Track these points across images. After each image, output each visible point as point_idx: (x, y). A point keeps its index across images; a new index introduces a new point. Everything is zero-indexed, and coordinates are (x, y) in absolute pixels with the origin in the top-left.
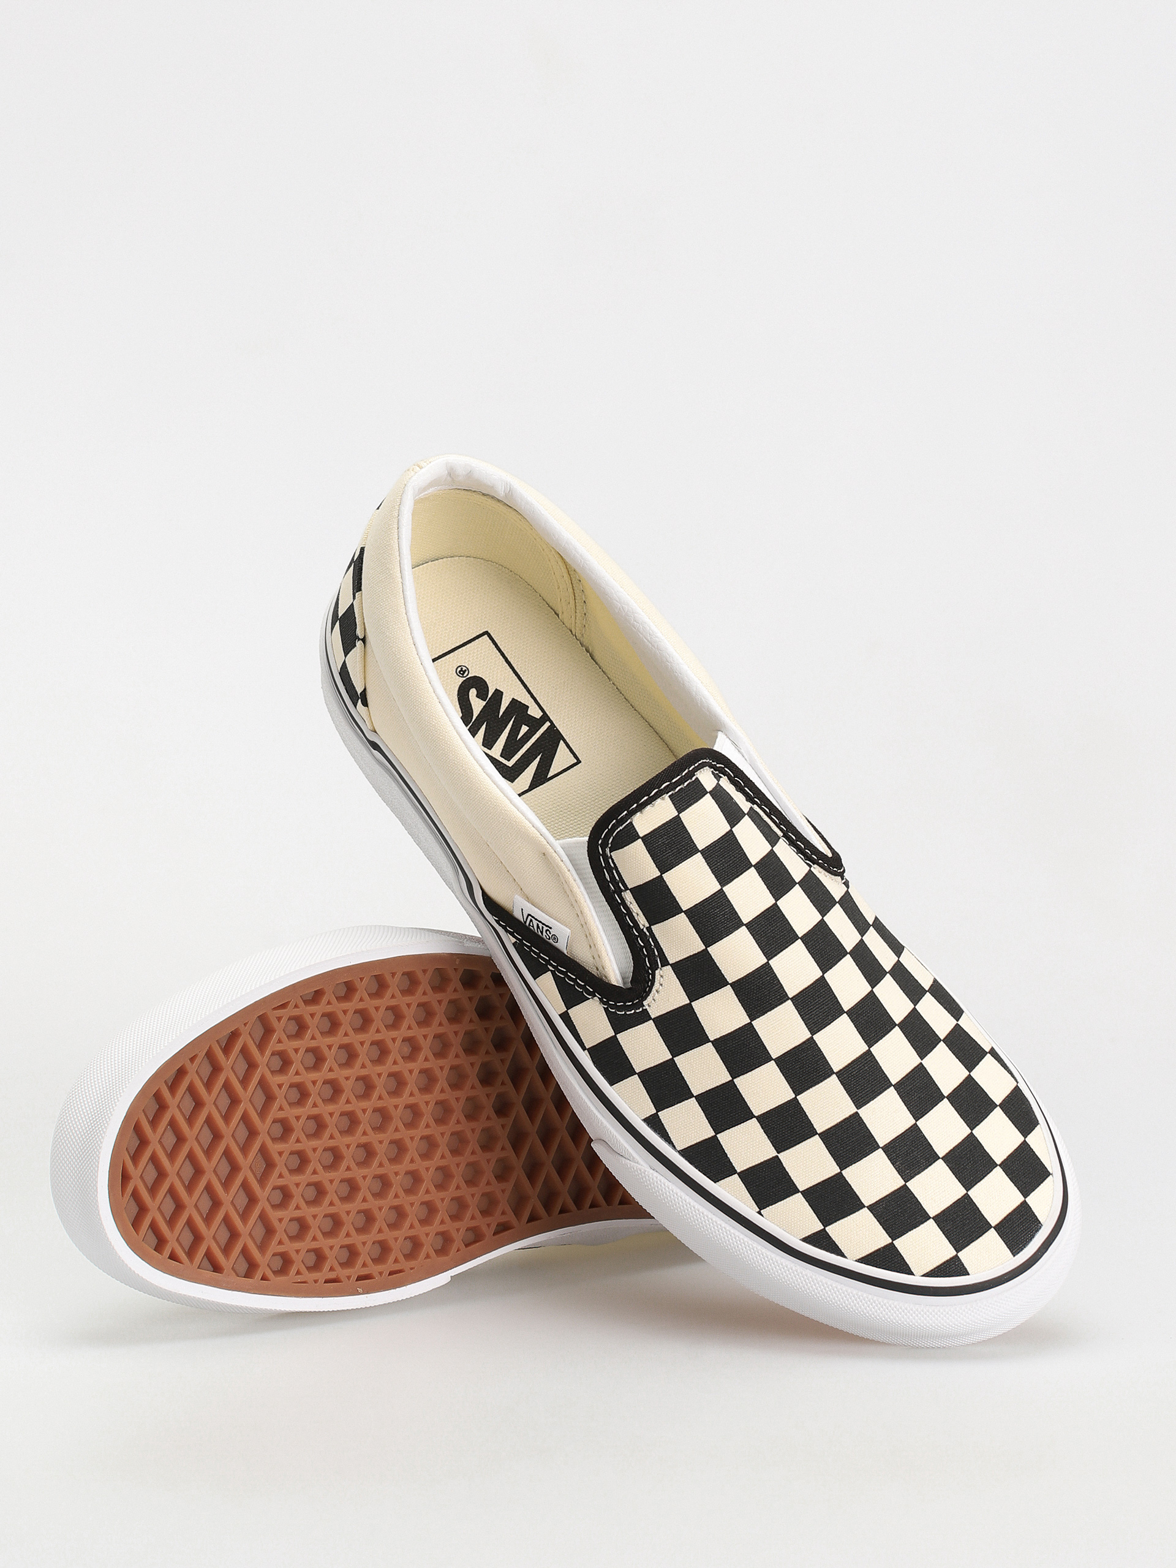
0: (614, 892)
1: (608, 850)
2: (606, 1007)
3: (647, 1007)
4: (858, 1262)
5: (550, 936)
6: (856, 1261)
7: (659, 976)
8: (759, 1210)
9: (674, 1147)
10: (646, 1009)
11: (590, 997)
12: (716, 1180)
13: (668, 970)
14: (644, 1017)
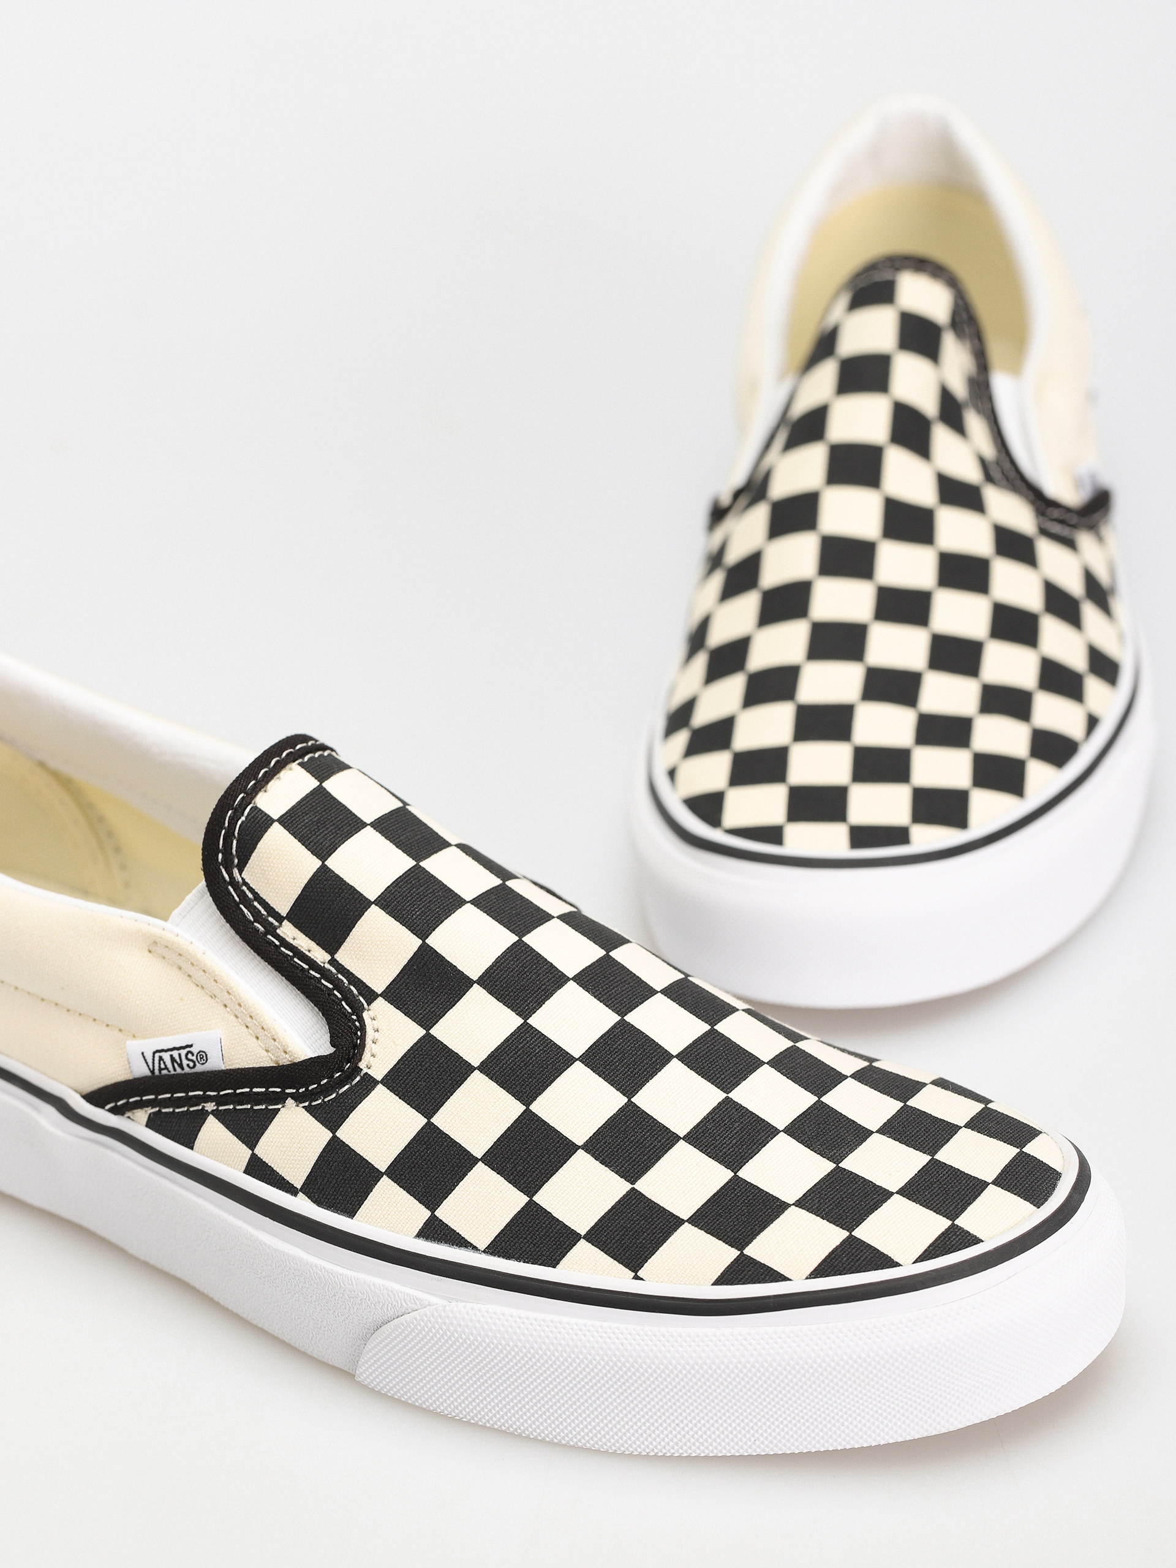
0: (266, 934)
1: (236, 871)
2: (306, 1104)
3: (365, 1070)
4: (810, 1278)
5: (194, 1058)
6: (807, 1278)
7: (370, 1020)
8: (634, 1274)
9: (475, 1248)
10: (366, 1073)
11: (279, 1106)
12: (554, 1264)
13: (380, 1004)
14: (369, 1083)
